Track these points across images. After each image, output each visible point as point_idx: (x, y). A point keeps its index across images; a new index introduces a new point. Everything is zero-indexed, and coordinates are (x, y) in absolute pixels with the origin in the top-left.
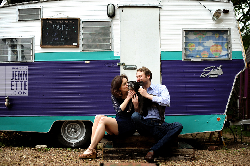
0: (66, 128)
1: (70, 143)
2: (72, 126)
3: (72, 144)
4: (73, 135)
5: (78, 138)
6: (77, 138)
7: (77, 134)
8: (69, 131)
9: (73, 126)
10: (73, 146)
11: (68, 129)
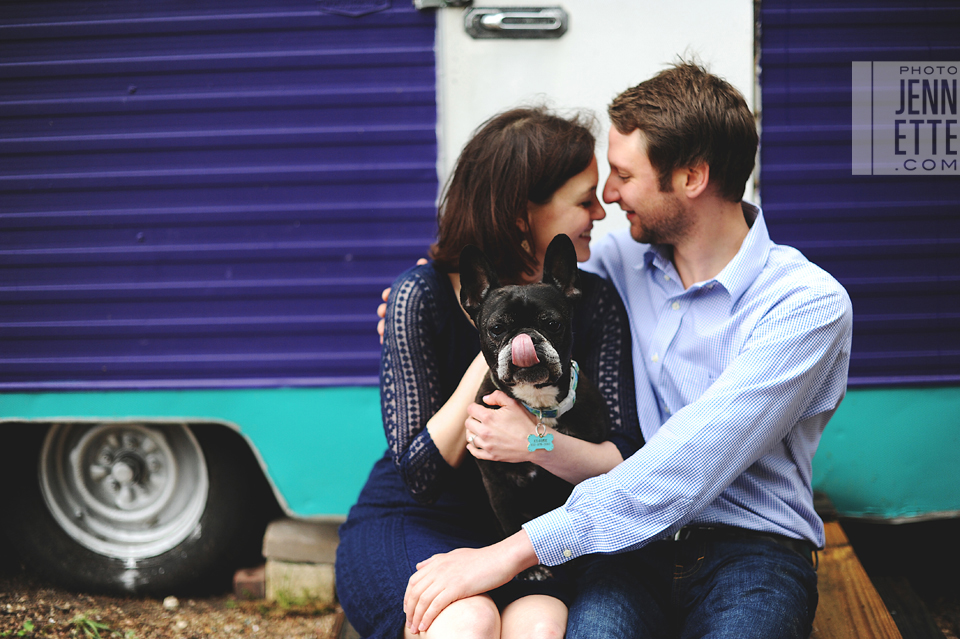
0: (75, 457)
1: (102, 559)
2: (112, 440)
3: (119, 565)
4: (122, 497)
5: (162, 520)
6: (154, 523)
7: (155, 494)
8: (97, 471)
9: (120, 440)
10: (128, 579)
11: (88, 460)
